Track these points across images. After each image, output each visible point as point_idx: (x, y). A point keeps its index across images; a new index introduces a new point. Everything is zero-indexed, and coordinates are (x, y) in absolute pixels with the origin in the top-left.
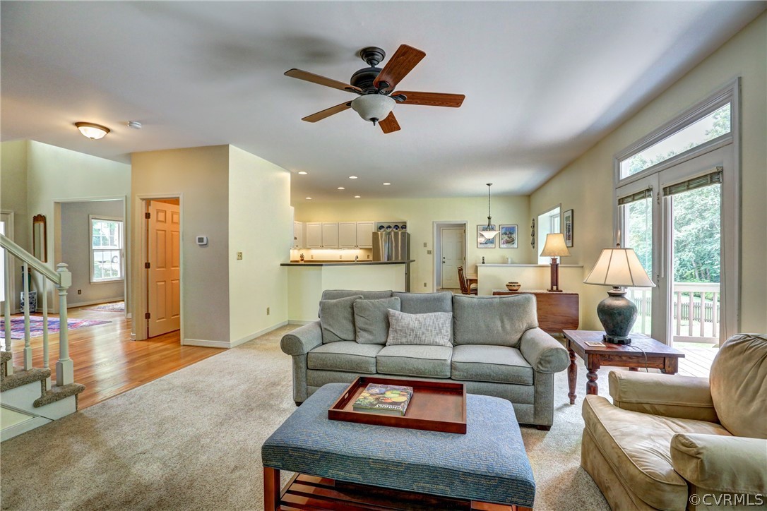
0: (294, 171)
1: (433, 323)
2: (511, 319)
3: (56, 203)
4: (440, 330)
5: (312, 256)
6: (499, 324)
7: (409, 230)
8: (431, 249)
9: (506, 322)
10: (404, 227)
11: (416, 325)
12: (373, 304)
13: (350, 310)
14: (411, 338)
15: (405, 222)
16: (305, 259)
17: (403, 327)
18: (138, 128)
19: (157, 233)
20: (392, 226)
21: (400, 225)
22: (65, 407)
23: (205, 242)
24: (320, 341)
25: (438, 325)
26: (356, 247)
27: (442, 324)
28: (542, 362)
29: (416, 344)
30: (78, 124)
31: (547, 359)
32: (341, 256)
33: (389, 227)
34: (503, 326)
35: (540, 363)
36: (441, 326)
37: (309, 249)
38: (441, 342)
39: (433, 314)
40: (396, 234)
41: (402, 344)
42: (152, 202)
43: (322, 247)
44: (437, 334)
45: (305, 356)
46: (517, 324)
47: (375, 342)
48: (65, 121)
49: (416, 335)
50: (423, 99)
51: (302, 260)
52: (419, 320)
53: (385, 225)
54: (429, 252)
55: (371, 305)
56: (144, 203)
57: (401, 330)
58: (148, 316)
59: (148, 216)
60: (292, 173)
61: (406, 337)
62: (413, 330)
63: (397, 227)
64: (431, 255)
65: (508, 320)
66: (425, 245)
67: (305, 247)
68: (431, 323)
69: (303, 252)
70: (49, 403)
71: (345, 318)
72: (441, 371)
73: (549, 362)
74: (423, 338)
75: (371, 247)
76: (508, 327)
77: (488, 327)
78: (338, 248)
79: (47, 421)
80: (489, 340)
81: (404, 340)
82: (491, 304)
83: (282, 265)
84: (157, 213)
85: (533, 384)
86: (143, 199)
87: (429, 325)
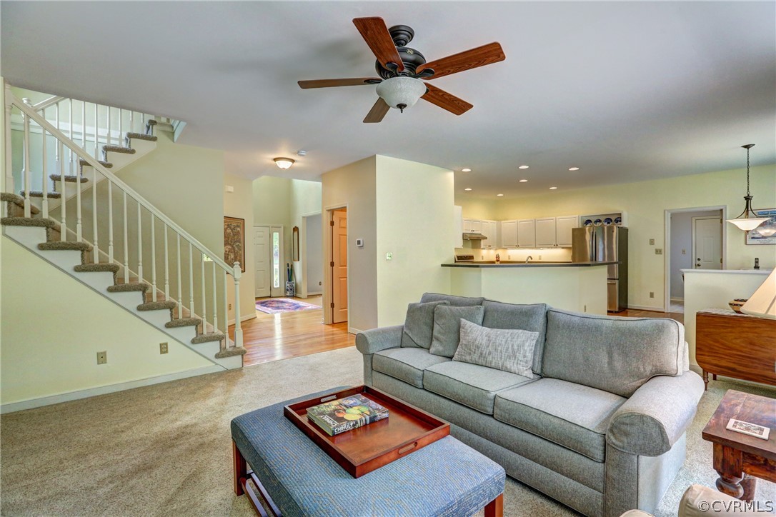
0: (457, 169)
1: (506, 342)
2: (625, 354)
3: (303, 217)
4: (514, 352)
5: (509, 256)
6: (605, 360)
7: (625, 223)
8: (662, 247)
9: (616, 356)
10: (619, 220)
11: (484, 342)
12: (451, 310)
13: (431, 315)
14: (475, 357)
15: (620, 214)
16: (501, 260)
17: (469, 342)
18: (303, 155)
19: (340, 238)
20: (603, 219)
21: (613, 218)
22: (234, 362)
23: (361, 245)
24: (398, 344)
25: (513, 345)
26: (556, 246)
27: (518, 346)
28: (615, 431)
29: (482, 366)
30: (275, 160)
31: (623, 427)
32: (540, 256)
33: (600, 221)
34: (610, 363)
35: (611, 431)
36: (516, 347)
37: (506, 248)
38: (514, 368)
39: (511, 331)
40: (610, 230)
41: (466, 362)
42: (335, 212)
43: (518, 246)
44: (509, 357)
45: (371, 356)
46: (634, 365)
47: (444, 355)
48: (268, 158)
49: (481, 354)
50: (452, 65)
51: (498, 261)
52: (489, 337)
53: (593, 219)
54: (658, 252)
55: (448, 311)
56: (329, 213)
57: (466, 345)
58: (332, 305)
59: (332, 224)
60: (455, 172)
61: (470, 354)
62: (478, 347)
63: (608, 220)
64: (662, 256)
65: (619, 355)
66: (652, 242)
67: (499, 246)
68: (503, 342)
69: (500, 252)
70: (223, 357)
71: (426, 324)
72: (480, 404)
73: (626, 434)
74: (490, 358)
75: (571, 246)
76: (618, 365)
77: (586, 359)
78: (536, 248)
79: (223, 369)
80: (588, 379)
81: (468, 358)
82: (598, 329)
83: (442, 265)
84: (340, 220)
85: (604, 462)
86: (328, 210)
87: (500, 344)
